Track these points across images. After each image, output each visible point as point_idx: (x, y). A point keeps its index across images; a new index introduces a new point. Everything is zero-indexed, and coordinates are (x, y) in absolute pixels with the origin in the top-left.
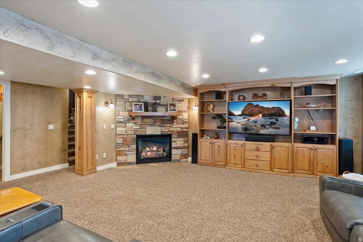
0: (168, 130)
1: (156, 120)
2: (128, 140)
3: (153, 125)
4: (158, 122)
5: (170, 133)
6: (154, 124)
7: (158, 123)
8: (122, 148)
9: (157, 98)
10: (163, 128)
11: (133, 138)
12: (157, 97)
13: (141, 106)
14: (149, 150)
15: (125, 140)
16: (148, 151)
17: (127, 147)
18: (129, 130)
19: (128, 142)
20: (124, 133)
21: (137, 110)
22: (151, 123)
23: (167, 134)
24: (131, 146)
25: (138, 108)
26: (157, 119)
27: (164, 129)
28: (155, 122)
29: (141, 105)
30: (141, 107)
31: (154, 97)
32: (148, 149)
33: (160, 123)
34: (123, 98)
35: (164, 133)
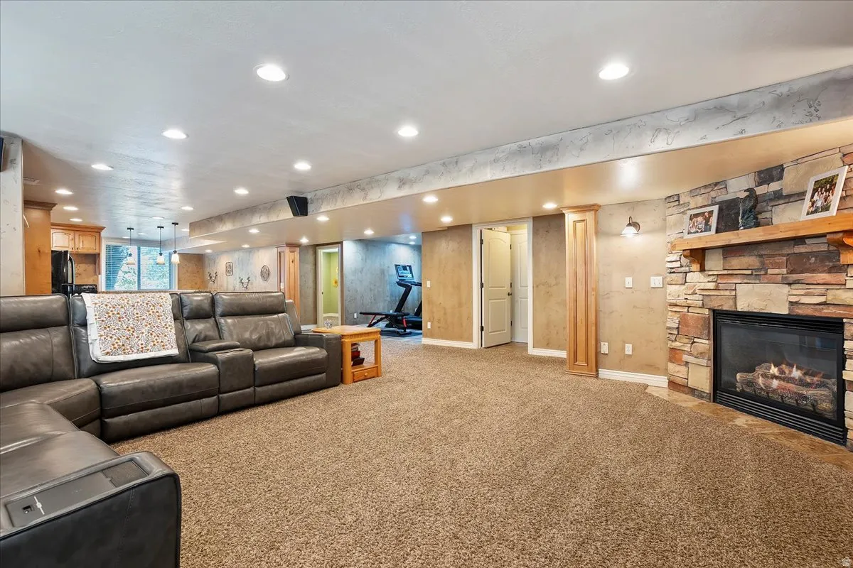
0: (822, 299)
1: (768, 261)
2: (691, 322)
3: (757, 275)
4: (779, 266)
5: (828, 312)
6: (763, 272)
7: (777, 271)
8: (677, 343)
9: (770, 173)
10: (798, 290)
11: (702, 318)
12: (769, 170)
13: (710, 217)
14: (777, 374)
15: (683, 321)
16: (774, 377)
17: (687, 341)
18: (690, 292)
19: (690, 328)
20: (681, 301)
21: (697, 232)
22: (749, 272)
23: (817, 314)
24: (696, 340)
25: (700, 226)
26: (773, 256)
27: (802, 292)
28: (764, 268)
29: (711, 213)
30: (707, 221)
31: (760, 172)
32: (774, 370)
33: (784, 271)
34: (677, 203)
35: (801, 311)
